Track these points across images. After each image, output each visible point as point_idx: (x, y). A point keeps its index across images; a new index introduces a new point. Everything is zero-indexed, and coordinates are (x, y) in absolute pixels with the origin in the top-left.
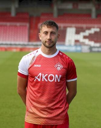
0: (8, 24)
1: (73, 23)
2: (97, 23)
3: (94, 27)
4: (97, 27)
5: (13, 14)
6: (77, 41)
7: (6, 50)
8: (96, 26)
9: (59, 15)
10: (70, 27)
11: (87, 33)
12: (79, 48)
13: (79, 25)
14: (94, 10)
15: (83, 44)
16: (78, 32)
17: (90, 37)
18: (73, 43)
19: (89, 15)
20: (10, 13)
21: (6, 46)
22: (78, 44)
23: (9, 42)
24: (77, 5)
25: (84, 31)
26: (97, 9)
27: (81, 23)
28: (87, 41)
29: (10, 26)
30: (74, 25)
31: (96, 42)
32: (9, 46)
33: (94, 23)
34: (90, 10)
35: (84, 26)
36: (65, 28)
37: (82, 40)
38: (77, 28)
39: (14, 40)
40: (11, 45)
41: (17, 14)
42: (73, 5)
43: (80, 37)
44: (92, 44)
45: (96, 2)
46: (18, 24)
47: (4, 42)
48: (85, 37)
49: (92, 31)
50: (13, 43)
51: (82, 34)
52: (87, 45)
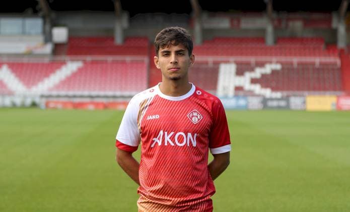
0: (110, 59)
1: (232, 54)
2: (276, 55)
3: (271, 62)
4: (277, 62)
5: (119, 40)
6: (238, 89)
7: (105, 106)
8: (274, 59)
9: (205, 41)
10: (227, 62)
11: (258, 73)
12: (242, 102)
13: (244, 59)
14: (270, 29)
15: (251, 93)
16: (240, 72)
17: (264, 81)
18: (231, 92)
19: (262, 40)
20: (112, 39)
21: (104, 101)
22: (241, 93)
23: (110, 93)
24: (239, 21)
25: (252, 70)
26: (276, 29)
27: (247, 55)
28: (257, 88)
29: (114, 62)
30: (232, 59)
31: (274, 89)
32: (111, 100)
33: (271, 55)
34: (264, 31)
35: (252, 60)
36: (217, 64)
37: (248, 86)
38: (237, 63)
39: (121, 89)
40: (114, 97)
41: (126, 39)
42: (232, 21)
43: (245, 81)
44: (268, 93)
45: (275, 15)
46: (128, 59)
47: (102, 93)
48: (254, 81)
49: (268, 69)
50: (118, 93)
51: (248, 75)
52: (258, 96)
